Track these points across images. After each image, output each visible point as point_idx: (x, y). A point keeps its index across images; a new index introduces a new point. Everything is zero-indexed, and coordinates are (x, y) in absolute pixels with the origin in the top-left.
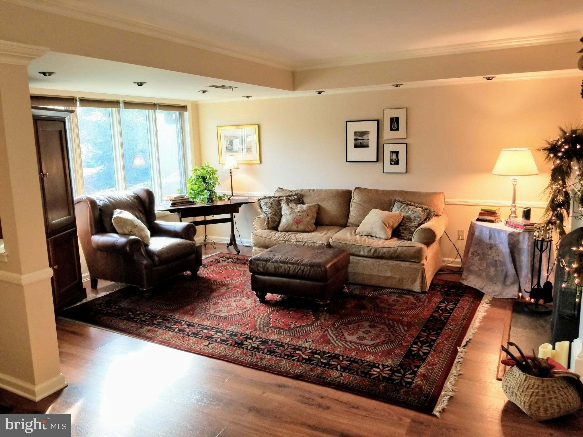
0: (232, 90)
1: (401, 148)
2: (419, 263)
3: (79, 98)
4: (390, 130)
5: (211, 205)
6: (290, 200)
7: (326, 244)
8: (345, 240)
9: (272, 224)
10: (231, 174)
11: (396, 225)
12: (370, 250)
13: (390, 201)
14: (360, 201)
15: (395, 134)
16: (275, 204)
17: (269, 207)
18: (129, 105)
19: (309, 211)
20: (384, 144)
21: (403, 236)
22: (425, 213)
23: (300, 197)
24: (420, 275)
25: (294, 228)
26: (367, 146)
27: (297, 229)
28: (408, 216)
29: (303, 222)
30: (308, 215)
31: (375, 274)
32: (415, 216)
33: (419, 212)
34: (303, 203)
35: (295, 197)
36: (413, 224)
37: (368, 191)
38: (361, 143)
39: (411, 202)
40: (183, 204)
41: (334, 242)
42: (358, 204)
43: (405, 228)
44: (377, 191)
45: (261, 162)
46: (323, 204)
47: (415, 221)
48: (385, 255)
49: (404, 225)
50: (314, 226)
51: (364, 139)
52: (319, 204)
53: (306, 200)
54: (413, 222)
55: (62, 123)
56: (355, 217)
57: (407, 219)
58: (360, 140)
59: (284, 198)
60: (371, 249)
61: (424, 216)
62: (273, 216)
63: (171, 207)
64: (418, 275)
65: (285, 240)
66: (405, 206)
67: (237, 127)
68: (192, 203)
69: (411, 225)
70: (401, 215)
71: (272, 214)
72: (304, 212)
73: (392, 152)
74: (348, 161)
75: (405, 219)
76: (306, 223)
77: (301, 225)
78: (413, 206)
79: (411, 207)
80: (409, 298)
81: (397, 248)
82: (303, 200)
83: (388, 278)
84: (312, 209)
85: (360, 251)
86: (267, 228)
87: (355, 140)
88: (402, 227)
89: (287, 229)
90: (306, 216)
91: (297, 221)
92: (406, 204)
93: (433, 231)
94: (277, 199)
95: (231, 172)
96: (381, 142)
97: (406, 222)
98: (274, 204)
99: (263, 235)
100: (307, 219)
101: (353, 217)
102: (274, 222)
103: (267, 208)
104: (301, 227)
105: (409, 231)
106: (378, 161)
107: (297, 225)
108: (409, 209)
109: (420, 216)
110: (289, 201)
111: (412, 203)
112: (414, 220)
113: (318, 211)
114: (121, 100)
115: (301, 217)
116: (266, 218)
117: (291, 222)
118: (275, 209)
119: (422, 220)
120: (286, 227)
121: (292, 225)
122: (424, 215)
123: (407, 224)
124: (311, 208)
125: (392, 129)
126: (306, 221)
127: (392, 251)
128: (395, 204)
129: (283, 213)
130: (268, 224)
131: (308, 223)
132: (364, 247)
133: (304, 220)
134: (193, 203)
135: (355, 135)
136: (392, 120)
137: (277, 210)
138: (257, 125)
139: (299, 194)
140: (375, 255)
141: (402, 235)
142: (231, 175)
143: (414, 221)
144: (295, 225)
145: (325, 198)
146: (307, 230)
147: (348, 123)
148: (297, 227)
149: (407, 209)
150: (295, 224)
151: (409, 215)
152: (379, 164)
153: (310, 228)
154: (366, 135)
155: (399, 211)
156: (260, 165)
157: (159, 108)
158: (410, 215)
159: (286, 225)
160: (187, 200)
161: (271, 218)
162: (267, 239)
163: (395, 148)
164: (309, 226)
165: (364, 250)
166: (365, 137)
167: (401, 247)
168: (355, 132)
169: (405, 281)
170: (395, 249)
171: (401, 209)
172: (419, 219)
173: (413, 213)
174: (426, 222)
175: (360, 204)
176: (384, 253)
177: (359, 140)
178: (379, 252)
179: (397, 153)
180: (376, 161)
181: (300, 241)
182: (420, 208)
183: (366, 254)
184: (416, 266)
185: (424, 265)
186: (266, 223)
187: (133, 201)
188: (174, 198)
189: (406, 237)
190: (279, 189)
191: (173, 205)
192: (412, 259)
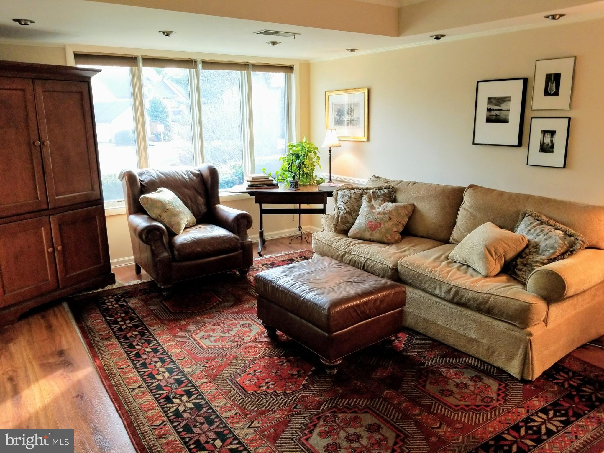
0: (294, 38)
1: (560, 127)
2: (523, 329)
3: (142, 56)
4: (545, 96)
5: (294, 190)
6: (378, 195)
7: (391, 266)
8: (418, 267)
9: (341, 226)
10: (330, 153)
11: (510, 255)
12: (449, 291)
13: (517, 213)
14: (471, 207)
15: (551, 102)
16: (355, 198)
17: (345, 202)
18: (208, 64)
19: (394, 213)
20: (532, 118)
21: (518, 276)
22: (566, 242)
23: (392, 191)
24: (521, 350)
25: (367, 235)
26: (506, 121)
27: (372, 238)
28: (536, 242)
29: (379, 229)
30: (390, 219)
31: (454, 329)
32: (546, 245)
33: (555, 239)
34: (394, 201)
35: (386, 191)
36: (539, 258)
37: (488, 191)
38: (496, 115)
39: (551, 218)
40: (263, 187)
41: (402, 266)
42: (467, 210)
43: (525, 262)
44: (501, 194)
45: (368, 139)
46: (420, 206)
47: (545, 253)
48: (470, 303)
49: (525, 257)
50: (398, 236)
51: (501, 110)
52: (415, 204)
53: (400, 197)
54: (540, 254)
55: (86, 84)
56: (460, 230)
57: (533, 247)
58: (496, 110)
59: (371, 191)
60: (451, 289)
61: (562, 248)
62: (346, 215)
63: (247, 189)
64: (519, 348)
65: (345, 250)
66: (537, 225)
67: (346, 92)
68: (274, 187)
69: (534, 260)
70: (522, 239)
71: (345, 212)
72: (387, 214)
73: (545, 132)
74: (475, 142)
75: (530, 247)
76: (383, 230)
77: (376, 232)
78: (551, 226)
79: (546, 228)
80: (489, 386)
81: (489, 296)
82: (395, 196)
83: (471, 341)
84: (399, 211)
85: (435, 289)
86: (333, 229)
87: (489, 110)
88: (521, 260)
89: (358, 236)
90: (388, 220)
91: (372, 227)
92: (541, 221)
93: (562, 278)
94: (360, 191)
95: (330, 151)
96: (528, 114)
97: (530, 252)
98: (352, 198)
99: (323, 240)
100: (387, 225)
101: (458, 231)
102: (344, 223)
103: (342, 203)
104: (376, 236)
105: (529, 269)
106: (520, 144)
107: (370, 232)
108: (542, 231)
109: (556, 245)
110: (376, 196)
111: (551, 222)
112: (543, 251)
113: (412, 215)
114: (199, 58)
115: (380, 221)
116: (336, 216)
117: (363, 227)
118: (353, 206)
119: (558, 254)
120: (357, 232)
121: (364, 231)
122: (562, 246)
123: (531, 257)
124: (399, 209)
125: (547, 93)
126: (385, 227)
127: (481, 299)
128: (524, 218)
129: (361, 211)
130: (336, 225)
131: (388, 231)
132: (441, 284)
133: (382, 226)
134: (276, 186)
135: (488, 103)
136: (549, 77)
137: (355, 207)
138: (366, 89)
139: (391, 187)
140: (455, 300)
141: (519, 273)
142: (330, 155)
143: (543, 254)
144: (368, 231)
145: (424, 197)
146: (385, 240)
147: (480, 83)
148: (371, 235)
149: (538, 231)
150: (369, 229)
151: (539, 240)
152: (522, 151)
153: (389, 238)
154: (505, 103)
155: (526, 231)
156: (368, 143)
157: (252, 68)
158: (540, 242)
159: (358, 230)
160: (269, 183)
161: (342, 216)
162: (326, 246)
163: (549, 125)
164: (388, 236)
165: (441, 290)
166: (503, 106)
167: (497, 297)
168: (489, 99)
169: (497, 353)
170: (486, 297)
171: (529, 228)
172: (552, 251)
173: (546, 239)
174: (564, 258)
175: (470, 212)
176: (469, 300)
177: (494, 110)
178: (462, 297)
179: (553, 133)
180: (517, 144)
181: (362, 256)
182: (563, 231)
183: (443, 295)
184: (517, 333)
185: (531, 335)
186: (334, 222)
187: (190, 179)
188: (253, 179)
189: (522, 278)
190: (375, 179)
191: (250, 187)
192: (512, 320)
